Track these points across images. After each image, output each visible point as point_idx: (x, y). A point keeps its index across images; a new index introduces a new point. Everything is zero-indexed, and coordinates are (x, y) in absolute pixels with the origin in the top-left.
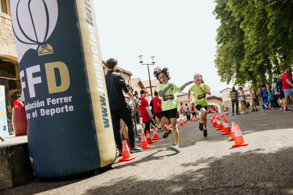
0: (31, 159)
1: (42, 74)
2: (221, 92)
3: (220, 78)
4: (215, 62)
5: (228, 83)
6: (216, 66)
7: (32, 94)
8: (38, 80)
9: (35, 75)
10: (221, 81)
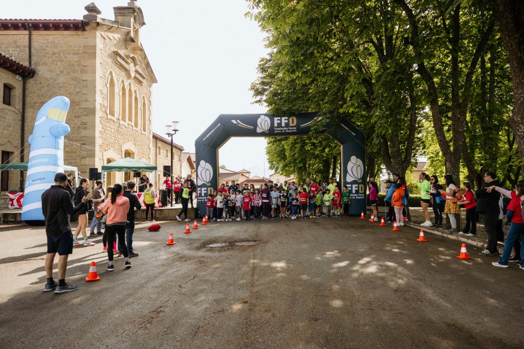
0: (199, 212)
1: (207, 190)
2: (270, 176)
3: (268, 165)
4: (266, 150)
5: (276, 171)
6: (267, 154)
7: (203, 195)
8: (206, 192)
9: (205, 190)
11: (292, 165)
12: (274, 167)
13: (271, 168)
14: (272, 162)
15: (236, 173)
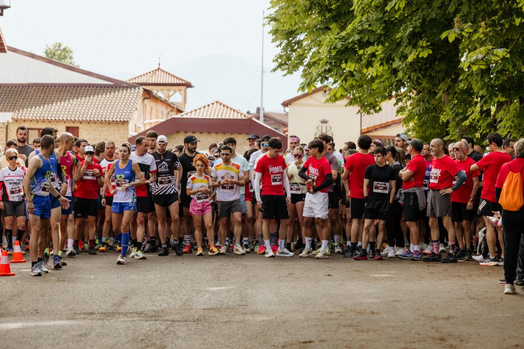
2: (286, 104)
10: (280, 65)
11: (379, 49)
12: (301, 58)
13: (286, 63)
14: (291, 33)
15: (117, 86)
